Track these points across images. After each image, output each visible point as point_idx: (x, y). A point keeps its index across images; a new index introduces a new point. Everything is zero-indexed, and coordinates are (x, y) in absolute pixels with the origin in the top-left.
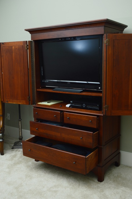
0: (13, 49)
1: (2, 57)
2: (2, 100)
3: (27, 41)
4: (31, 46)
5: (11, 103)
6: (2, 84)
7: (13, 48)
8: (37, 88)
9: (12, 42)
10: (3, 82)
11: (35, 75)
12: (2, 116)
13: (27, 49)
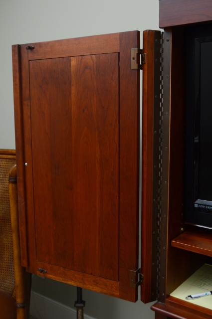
0: (73, 69)
1: (25, 102)
2: (25, 263)
3: (138, 32)
4: (158, 55)
5: (58, 279)
6: (26, 205)
7: (73, 62)
8: (174, 235)
9: (68, 40)
10: (29, 197)
11: (167, 183)
12: (23, 307)
13: (140, 67)
